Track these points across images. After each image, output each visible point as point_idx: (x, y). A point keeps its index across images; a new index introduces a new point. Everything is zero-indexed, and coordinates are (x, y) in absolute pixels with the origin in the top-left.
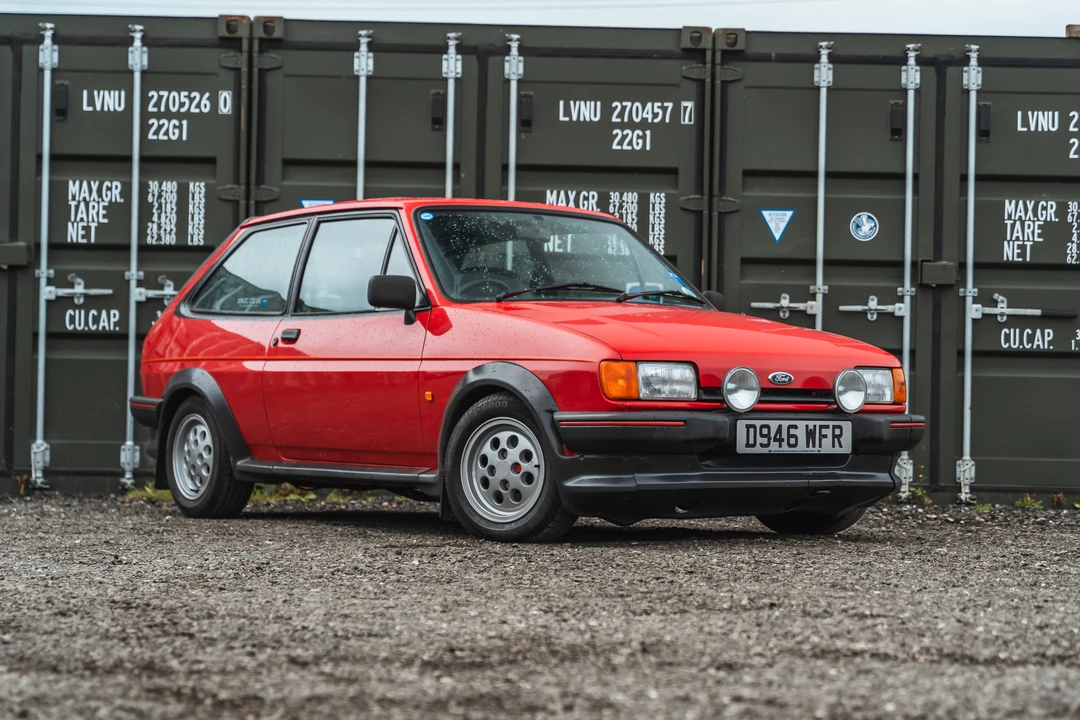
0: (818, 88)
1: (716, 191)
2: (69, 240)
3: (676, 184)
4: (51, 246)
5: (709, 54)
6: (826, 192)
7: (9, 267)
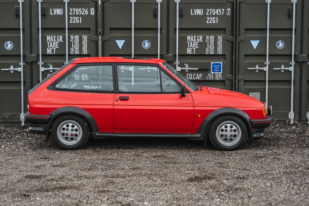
0: (267, 4)
1: (237, 35)
2: (48, 53)
3: (225, 34)
4: (42, 55)
6: (269, 35)
7: (31, 62)
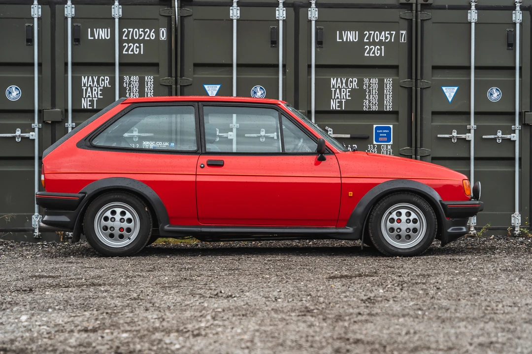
0: (470, 23)
1: (419, 77)
2: (83, 108)
3: (398, 74)
4: (73, 111)
5: (414, 6)
6: (475, 77)
7: (52, 122)
